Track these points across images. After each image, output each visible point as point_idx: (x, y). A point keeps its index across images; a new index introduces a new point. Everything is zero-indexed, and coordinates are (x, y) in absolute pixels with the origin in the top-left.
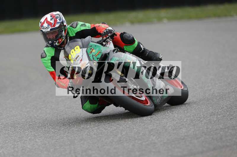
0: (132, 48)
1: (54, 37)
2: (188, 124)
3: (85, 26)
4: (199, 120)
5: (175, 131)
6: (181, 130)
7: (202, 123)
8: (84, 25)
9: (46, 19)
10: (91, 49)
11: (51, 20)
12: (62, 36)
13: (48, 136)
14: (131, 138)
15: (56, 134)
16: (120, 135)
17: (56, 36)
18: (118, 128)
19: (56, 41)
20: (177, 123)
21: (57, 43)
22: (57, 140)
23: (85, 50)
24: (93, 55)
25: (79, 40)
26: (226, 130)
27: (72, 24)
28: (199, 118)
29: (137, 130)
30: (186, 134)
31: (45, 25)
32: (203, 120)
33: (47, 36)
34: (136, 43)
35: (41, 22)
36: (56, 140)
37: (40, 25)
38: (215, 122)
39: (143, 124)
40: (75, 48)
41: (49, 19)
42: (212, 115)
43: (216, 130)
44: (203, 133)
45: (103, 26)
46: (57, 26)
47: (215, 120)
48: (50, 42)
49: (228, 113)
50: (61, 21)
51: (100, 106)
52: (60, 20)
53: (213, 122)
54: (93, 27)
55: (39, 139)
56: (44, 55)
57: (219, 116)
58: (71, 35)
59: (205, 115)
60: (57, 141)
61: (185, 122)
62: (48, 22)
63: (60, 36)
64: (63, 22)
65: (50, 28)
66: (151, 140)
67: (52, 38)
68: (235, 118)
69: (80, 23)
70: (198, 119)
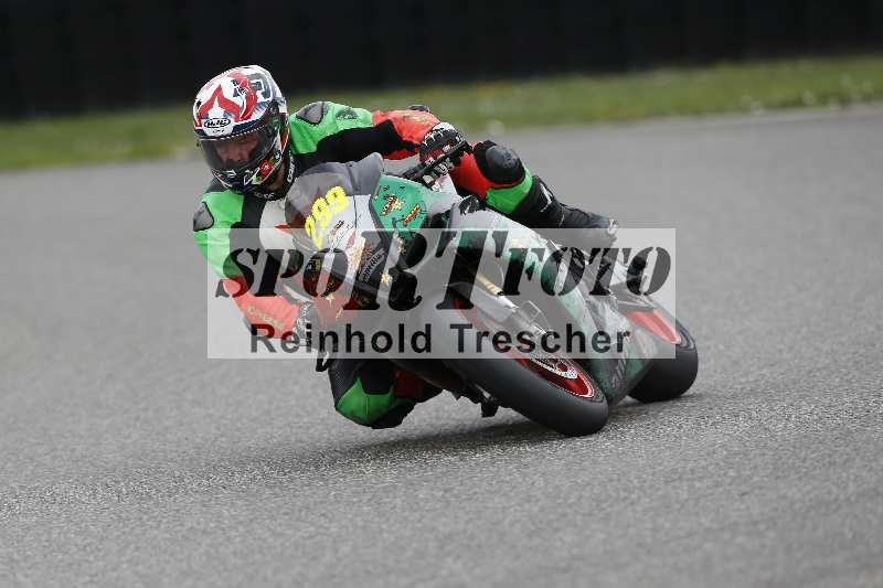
0: (512, 197)
1: (246, 155)
2: (584, 515)
3: (353, 116)
4: (626, 498)
5: (536, 541)
6: (560, 534)
7: (634, 511)
8: (349, 112)
9: (219, 89)
10: (386, 197)
11: (236, 95)
12: (272, 153)
13: (62, 561)
14: (370, 568)
15: (92, 552)
16: (328, 557)
17: (253, 154)
18: (322, 531)
19: (253, 169)
20: (542, 510)
21: (254, 177)
22: (96, 575)
23: (363, 200)
24: (394, 219)
25: (336, 165)
26: (727, 535)
27: (306, 111)
28: (625, 490)
29: (392, 539)
30: (575, 551)
31: (216, 112)
32: (639, 498)
33: (219, 151)
34: (528, 181)
35: (199, 103)
36: (91, 576)
37: (195, 114)
38: (683, 506)
39: (416, 515)
40: (329, 195)
41: (228, 93)
42: (674, 480)
43: (689, 535)
44: (640, 545)
45: (418, 117)
46: (257, 115)
47: (685, 496)
48: (232, 173)
49: (732, 473)
50: (270, 99)
51: (398, 401)
52: (266, 94)
53: (678, 506)
54: (382, 119)
55: (29, 572)
56: (205, 218)
57: (697, 484)
58: (302, 150)
59: (645, 481)
60: (96, 579)
61: (570, 506)
62: (224, 103)
63: (266, 150)
64: (275, 104)
65: (233, 123)
66: (444, 572)
67: (239, 158)
68: (757, 491)
69: (335, 107)
70: (623, 494)
